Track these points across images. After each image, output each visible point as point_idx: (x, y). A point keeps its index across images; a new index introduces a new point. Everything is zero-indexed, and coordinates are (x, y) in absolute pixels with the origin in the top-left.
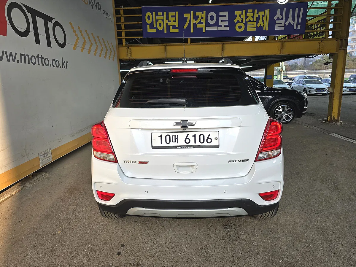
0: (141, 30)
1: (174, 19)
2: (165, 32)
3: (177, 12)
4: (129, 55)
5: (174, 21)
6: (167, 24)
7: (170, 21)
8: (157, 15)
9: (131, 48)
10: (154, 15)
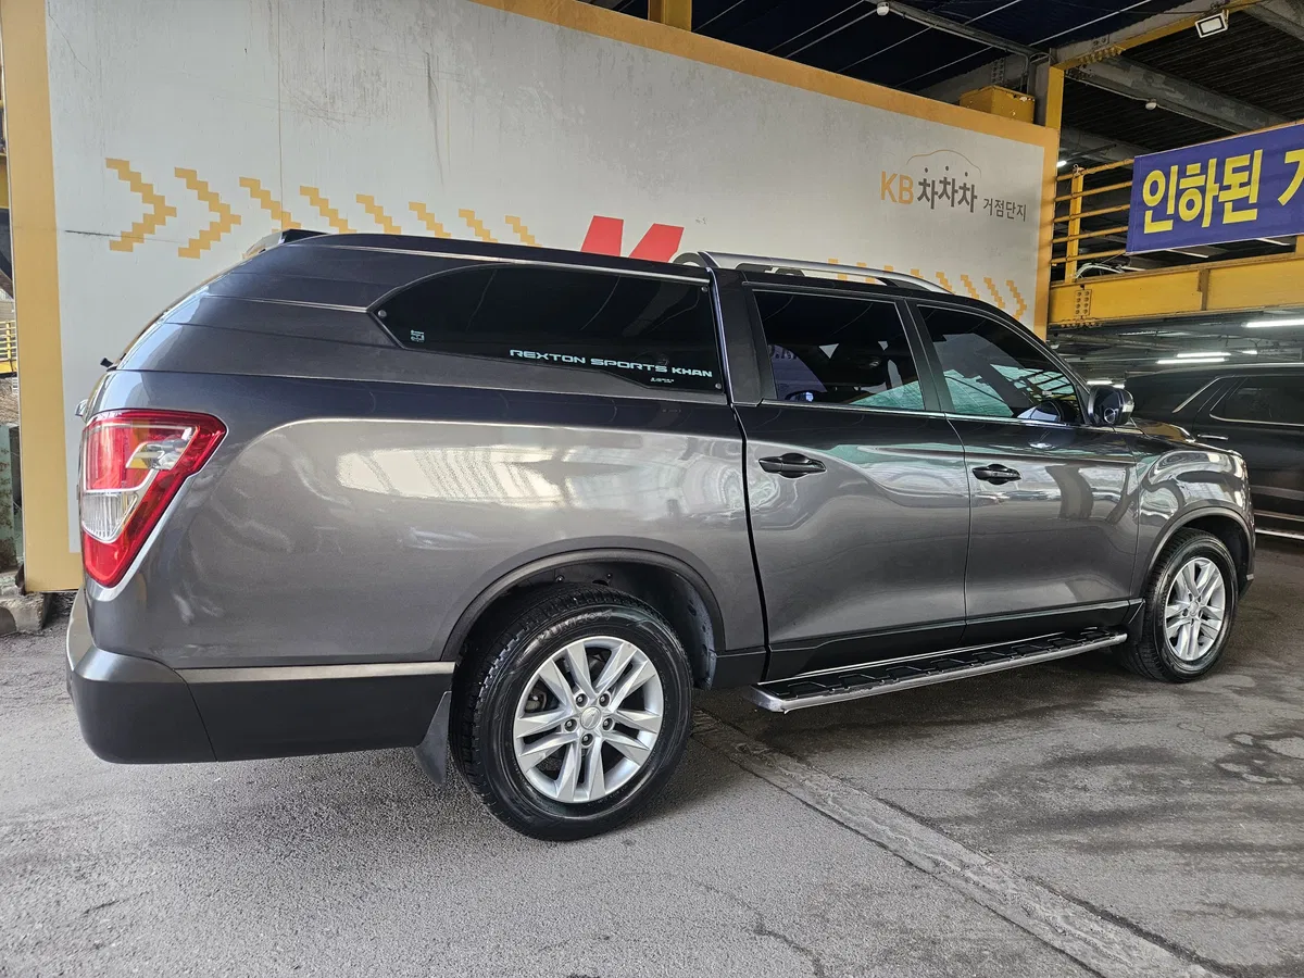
0: (1126, 228)
1: (1244, 177)
2: (1206, 223)
3: (1258, 153)
4: (1082, 308)
5: (1242, 185)
6: (1215, 198)
7: (1228, 187)
8: (1182, 174)
9: (1091, 286)
10: (1173, 178)
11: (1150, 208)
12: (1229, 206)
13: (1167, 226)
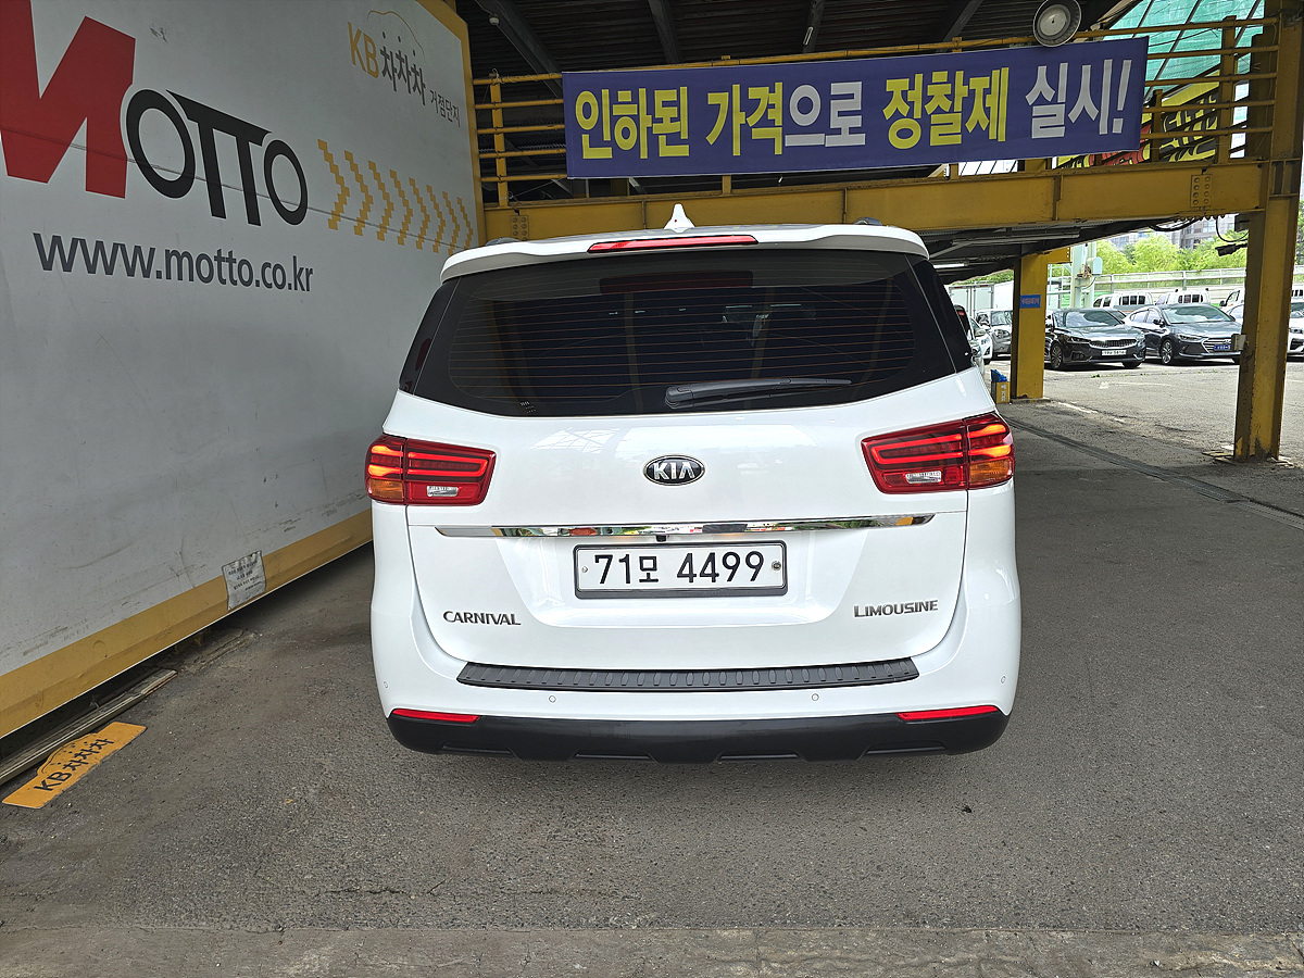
0: (561, 151)
1: (673, 112)
2: (644, 155)
3: (684, 90)
5: (673, 120)
6: (650, 130)
7: (660, 121)
8: (614, 100)
9: (528, 212)
10: (606, 101)
11: (586, 132)
12: (662, 139)
13: (606, 153)
